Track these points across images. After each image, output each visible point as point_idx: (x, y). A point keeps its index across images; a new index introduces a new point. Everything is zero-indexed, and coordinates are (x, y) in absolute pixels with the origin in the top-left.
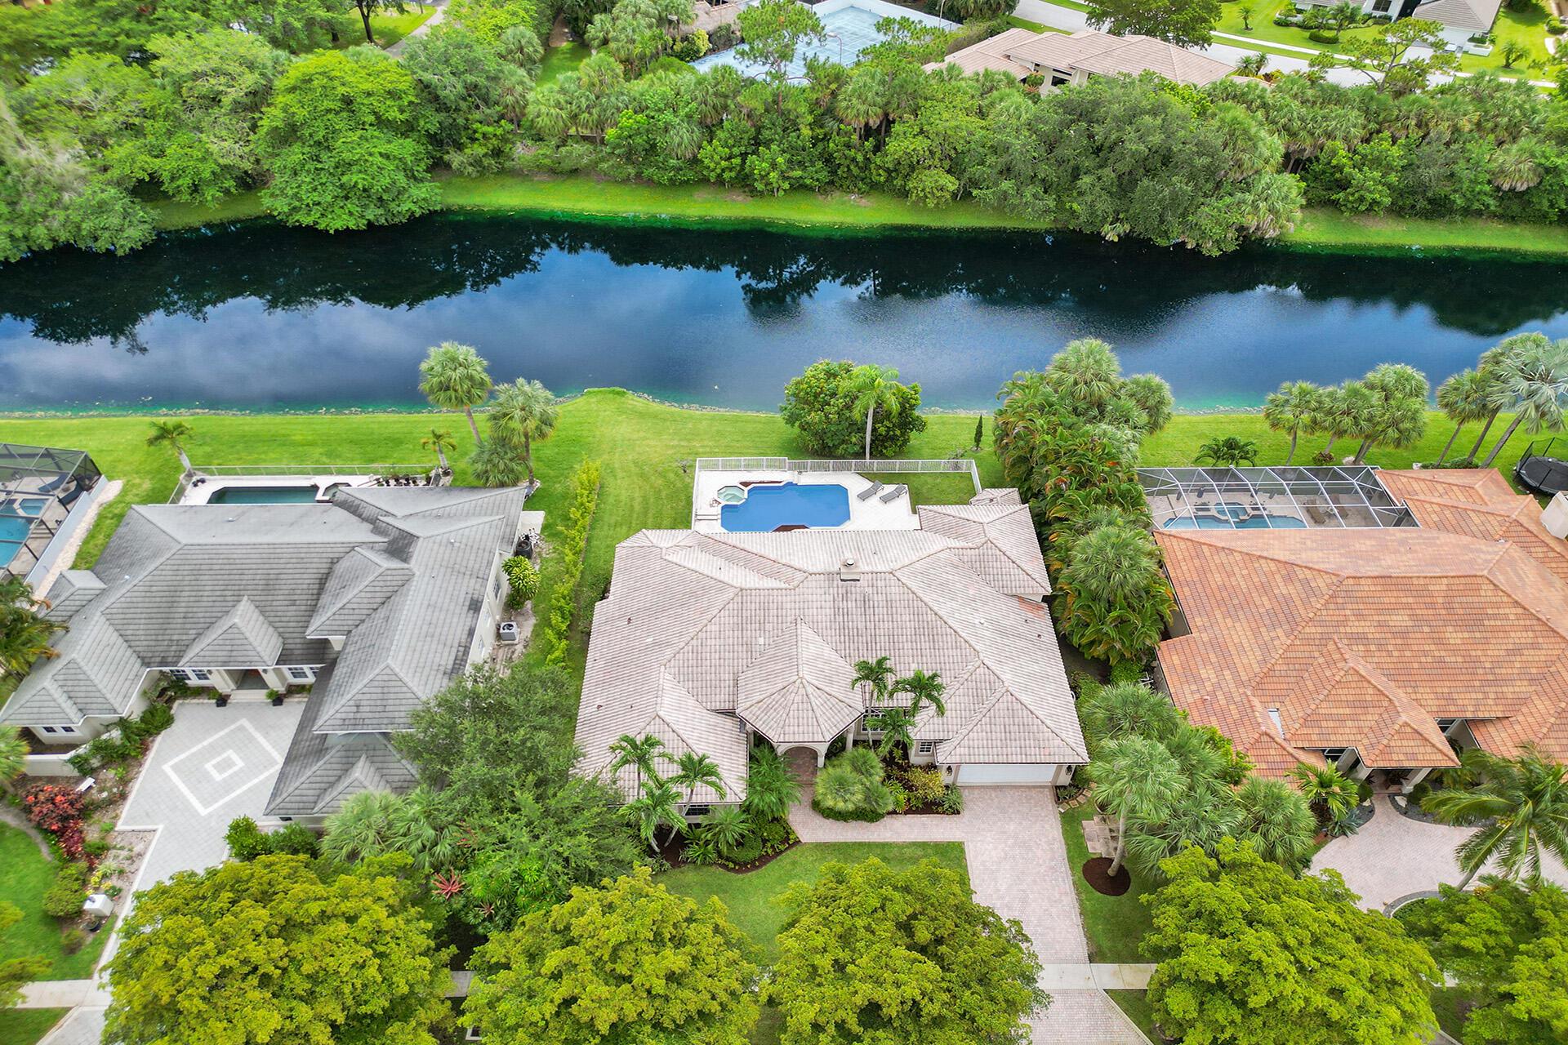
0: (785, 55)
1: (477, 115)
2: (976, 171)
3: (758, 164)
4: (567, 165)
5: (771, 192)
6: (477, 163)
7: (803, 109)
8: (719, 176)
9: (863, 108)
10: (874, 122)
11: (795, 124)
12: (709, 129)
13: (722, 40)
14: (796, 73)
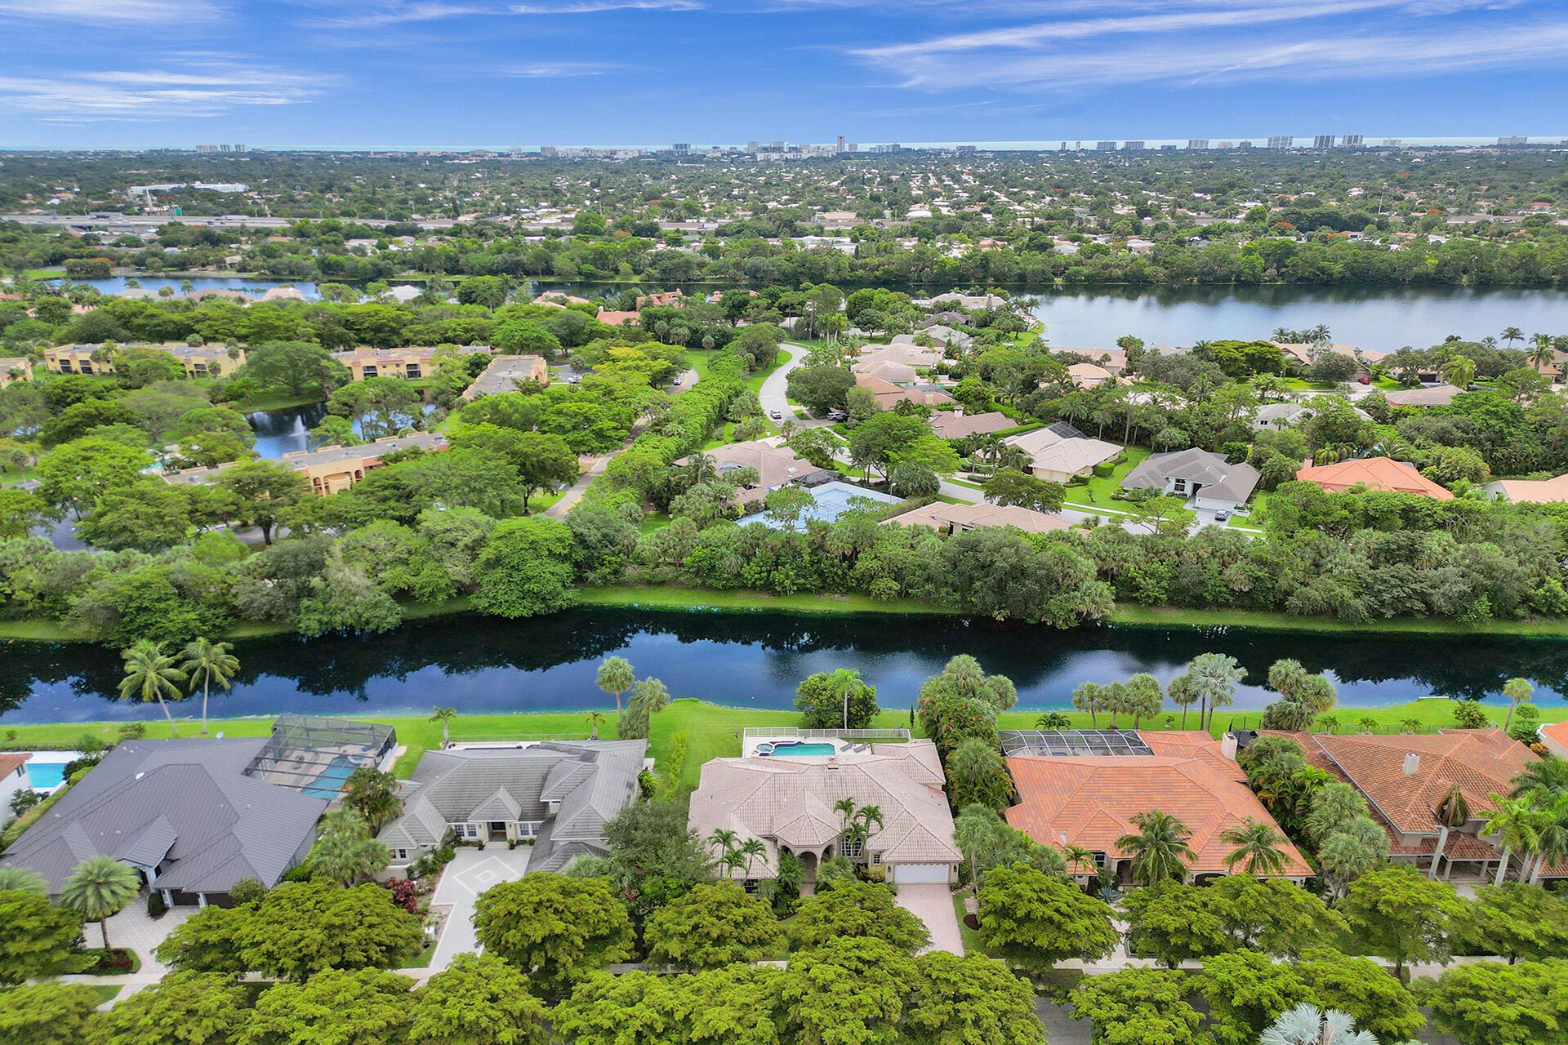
0: (794, 516)
1: (607, 551)
2: (909, 578)
3: (777, 576)
4: (660, 578)
5: (785, 592)
6: (604, 577)
7: (805, 545)
8: (754, 583)
9: (841, 545)
10: (848, 552)
11: (800, 554)
12: (748, 557)
13: (752, 509)
14: (800, 526)
